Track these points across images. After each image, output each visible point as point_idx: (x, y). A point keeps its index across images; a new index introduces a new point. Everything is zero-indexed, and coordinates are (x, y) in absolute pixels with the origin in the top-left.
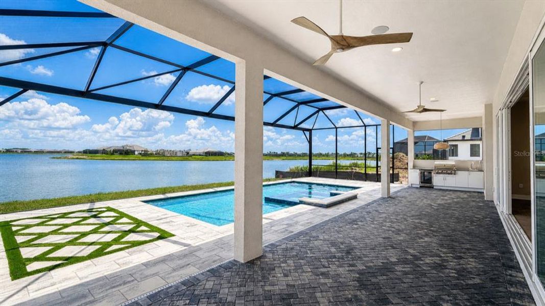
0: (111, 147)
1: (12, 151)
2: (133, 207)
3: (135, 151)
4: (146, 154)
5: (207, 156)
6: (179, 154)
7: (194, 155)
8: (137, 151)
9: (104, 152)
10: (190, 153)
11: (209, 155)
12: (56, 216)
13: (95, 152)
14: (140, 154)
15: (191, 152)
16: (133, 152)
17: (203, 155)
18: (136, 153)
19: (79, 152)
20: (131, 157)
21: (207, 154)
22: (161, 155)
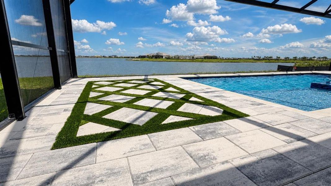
0: (151, 54)
1: (112, 57)
2: (175, 80)
4: (168, 58)
5: (206, 59)
6: (188, 58)
7: (197, 58)
8: (164, 56)
9: (148, 57)
10: (194, 58)
11: (207, 58)
12: (121, 81)
13: (144, 57)
14: (166, 58)
16: (162, 57)
17: (203, 59)
19: (137, 57)
20: (161, 59)
21: (206, 58)
22: (177, 58)
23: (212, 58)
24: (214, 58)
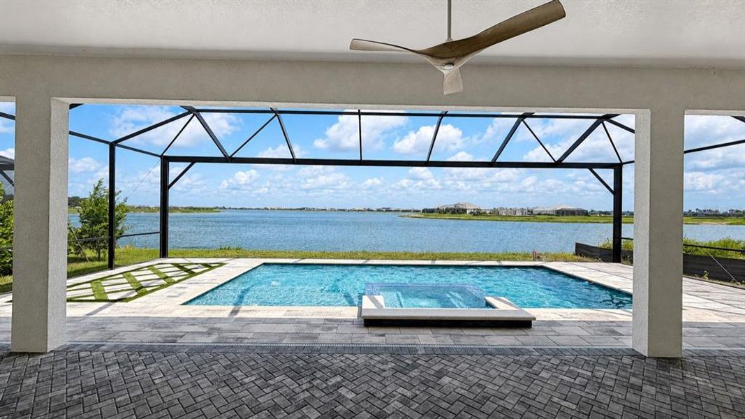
0: (443, 206)
3: (467, 209)
4: (478, 213)
5: (559, 215)
6: (518, 213)
7: (539, 214)
8: (469, 209)
9: (438, 211)
10: (534, 213)
11: (563, 215)
13: (432, 211)
14: (473, 213)
15: (536, 211)
16: (464, 211)
17: (554, 215)
18: (468, 212)
20: (463, 216)
21: (561, 213)
22: (495, 214)
23: (576, 213)
24: (579, 215)
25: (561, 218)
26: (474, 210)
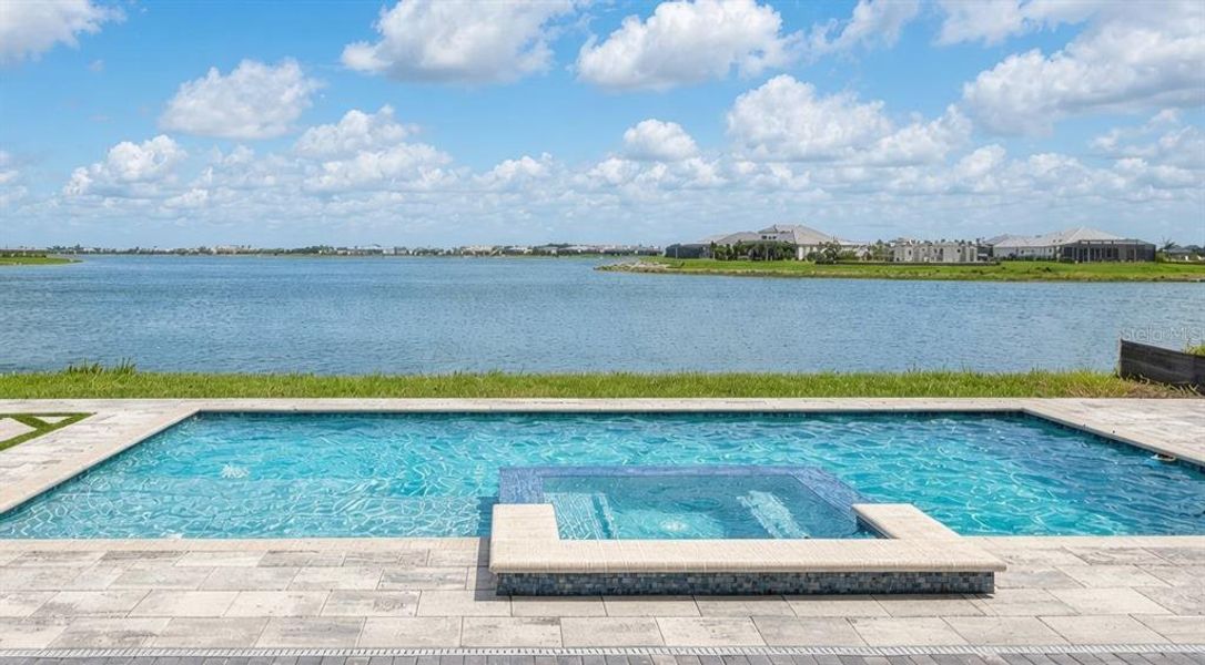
0: (728, 235)
3: (797, 246)
4: (832, 258)
5: (1069, 261)
6: (950, 256)
7: (1013, 258)
8: (804, 246)
9: (714, 251)
10: (997, 253)
11: (1084, 258)
13: (692, 252)
15: (1003, 247)
16: (790, 251)
17: (1054, 259)
18: (801, 253)
20: (786, 266)
21: (1076, 254)
22: (883, 259)
23: (1122, 253)
24: (1130, 258)
25: (1077, 268)
26: (820, 246)
